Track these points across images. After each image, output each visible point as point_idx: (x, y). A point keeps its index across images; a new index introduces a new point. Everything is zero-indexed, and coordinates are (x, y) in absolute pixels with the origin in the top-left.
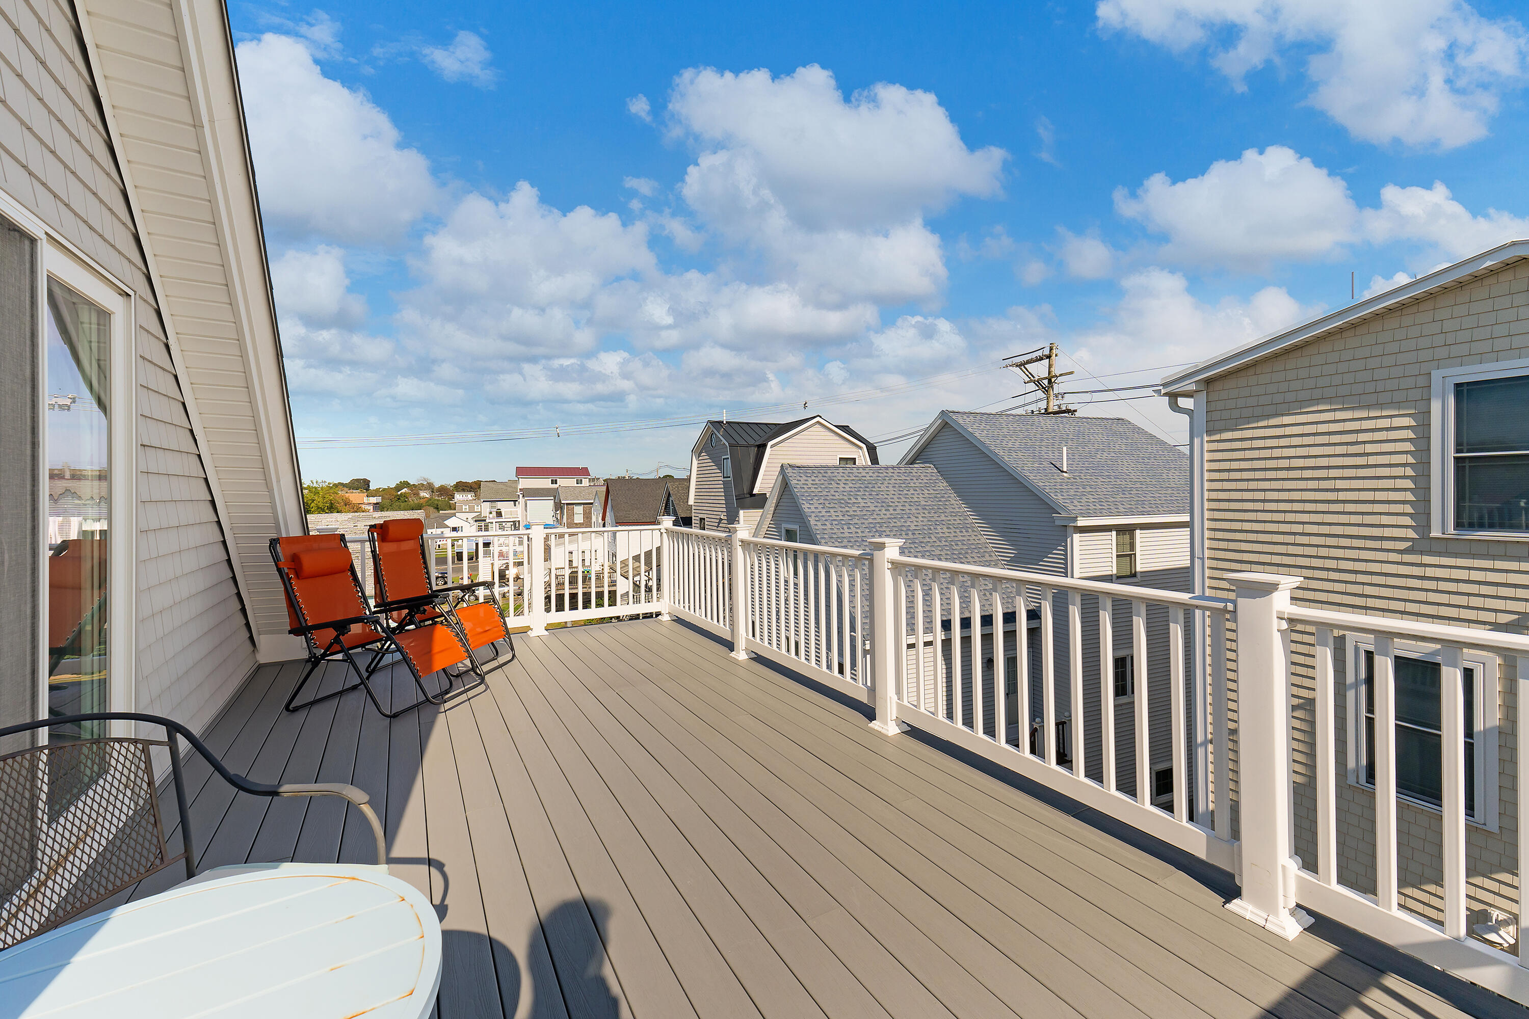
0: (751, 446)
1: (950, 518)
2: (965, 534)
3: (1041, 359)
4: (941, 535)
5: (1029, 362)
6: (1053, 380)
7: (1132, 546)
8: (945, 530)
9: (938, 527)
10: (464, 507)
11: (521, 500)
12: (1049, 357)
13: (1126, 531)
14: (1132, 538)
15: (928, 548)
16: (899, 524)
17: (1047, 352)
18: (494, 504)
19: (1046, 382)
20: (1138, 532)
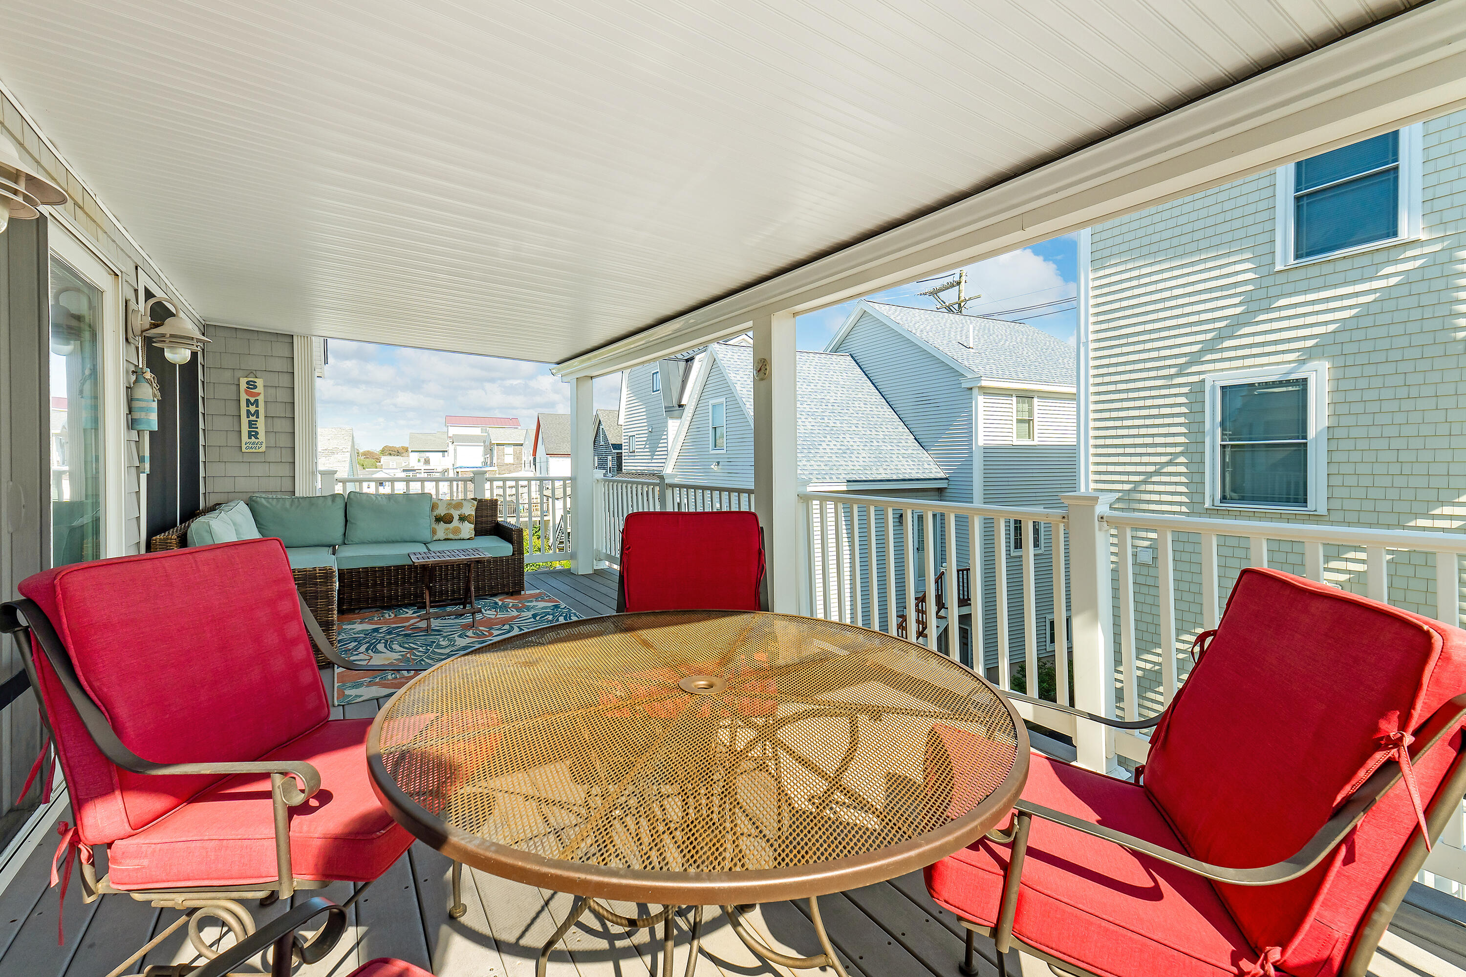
0: (680, 360)
1: (867, 396)
2: (881, 410)
3: (952, 286)
4: (859, 409)
5: (941, 290)
6: (962, 304)
7: (1031, 412)
8: (862, 405)
9: (856, 403)
10: (391, 463)
11: (451, 448)
12: (959, 283)
13: (1025, 396)
14: (1031, 405)
15: (846, 418)
16: (819, 397)
17: (957, 279)
18: (423, 454)
19: (956, 306)
20: (1036, 400)
